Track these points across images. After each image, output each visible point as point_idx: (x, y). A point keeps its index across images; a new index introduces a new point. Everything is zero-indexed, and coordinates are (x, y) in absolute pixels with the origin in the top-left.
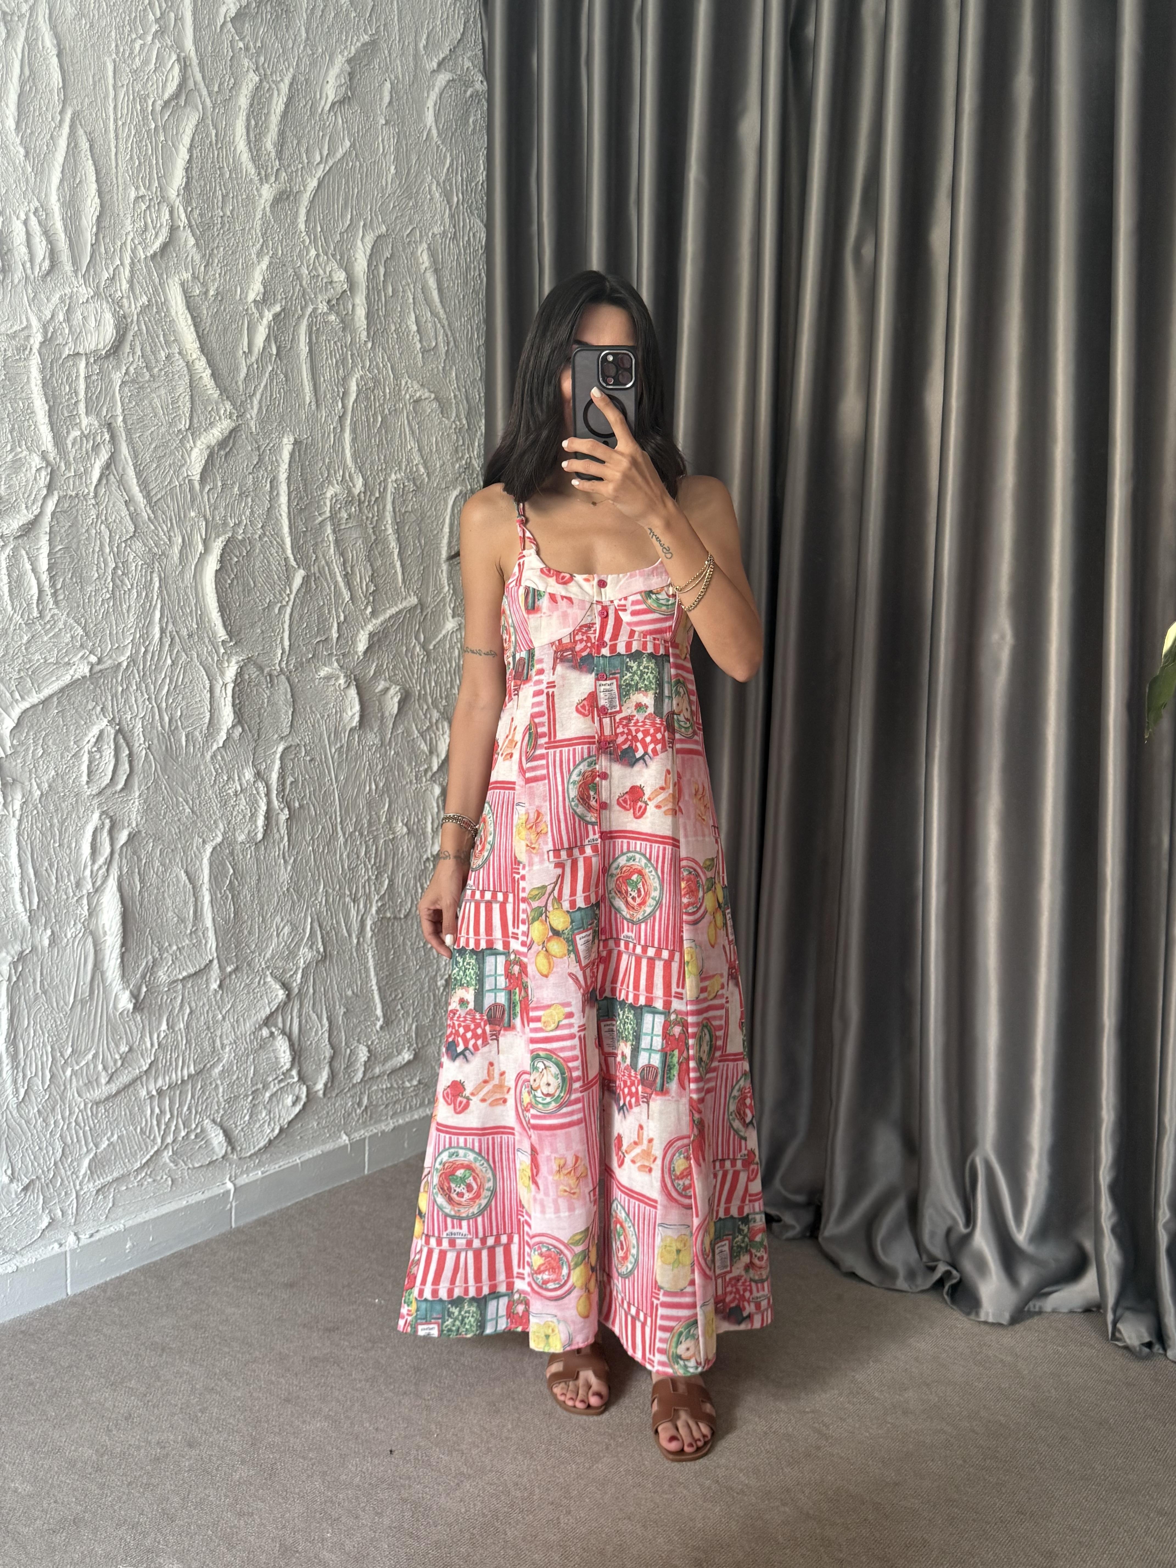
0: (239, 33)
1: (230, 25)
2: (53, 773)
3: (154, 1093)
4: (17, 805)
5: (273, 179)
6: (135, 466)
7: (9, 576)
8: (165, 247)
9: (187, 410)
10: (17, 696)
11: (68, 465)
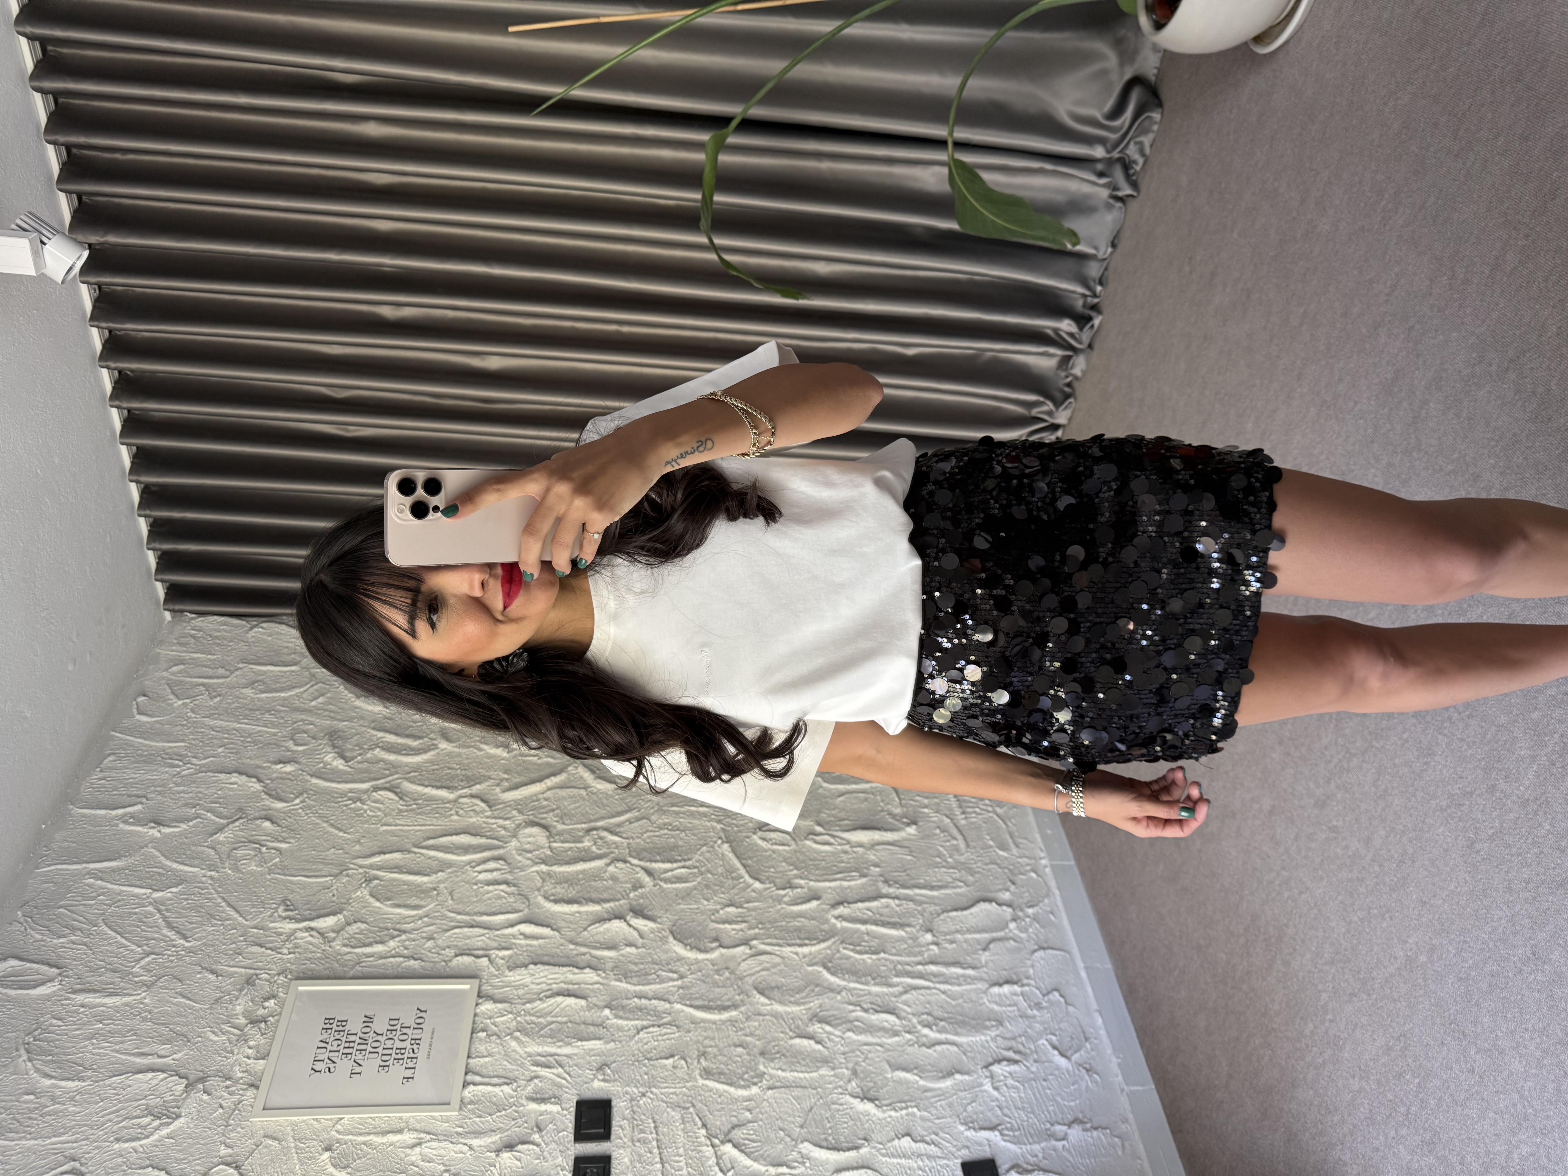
0: (352, 759)
1: (350, 764)
2: (784, 864)
3: (963, 816)
4: (802, 882)
5: (435, 742)
6: (609, 818)
7: (675, 883)
8: (484, 801)
9: (575, 791)
10: (742, 880)
11: (612, 853)
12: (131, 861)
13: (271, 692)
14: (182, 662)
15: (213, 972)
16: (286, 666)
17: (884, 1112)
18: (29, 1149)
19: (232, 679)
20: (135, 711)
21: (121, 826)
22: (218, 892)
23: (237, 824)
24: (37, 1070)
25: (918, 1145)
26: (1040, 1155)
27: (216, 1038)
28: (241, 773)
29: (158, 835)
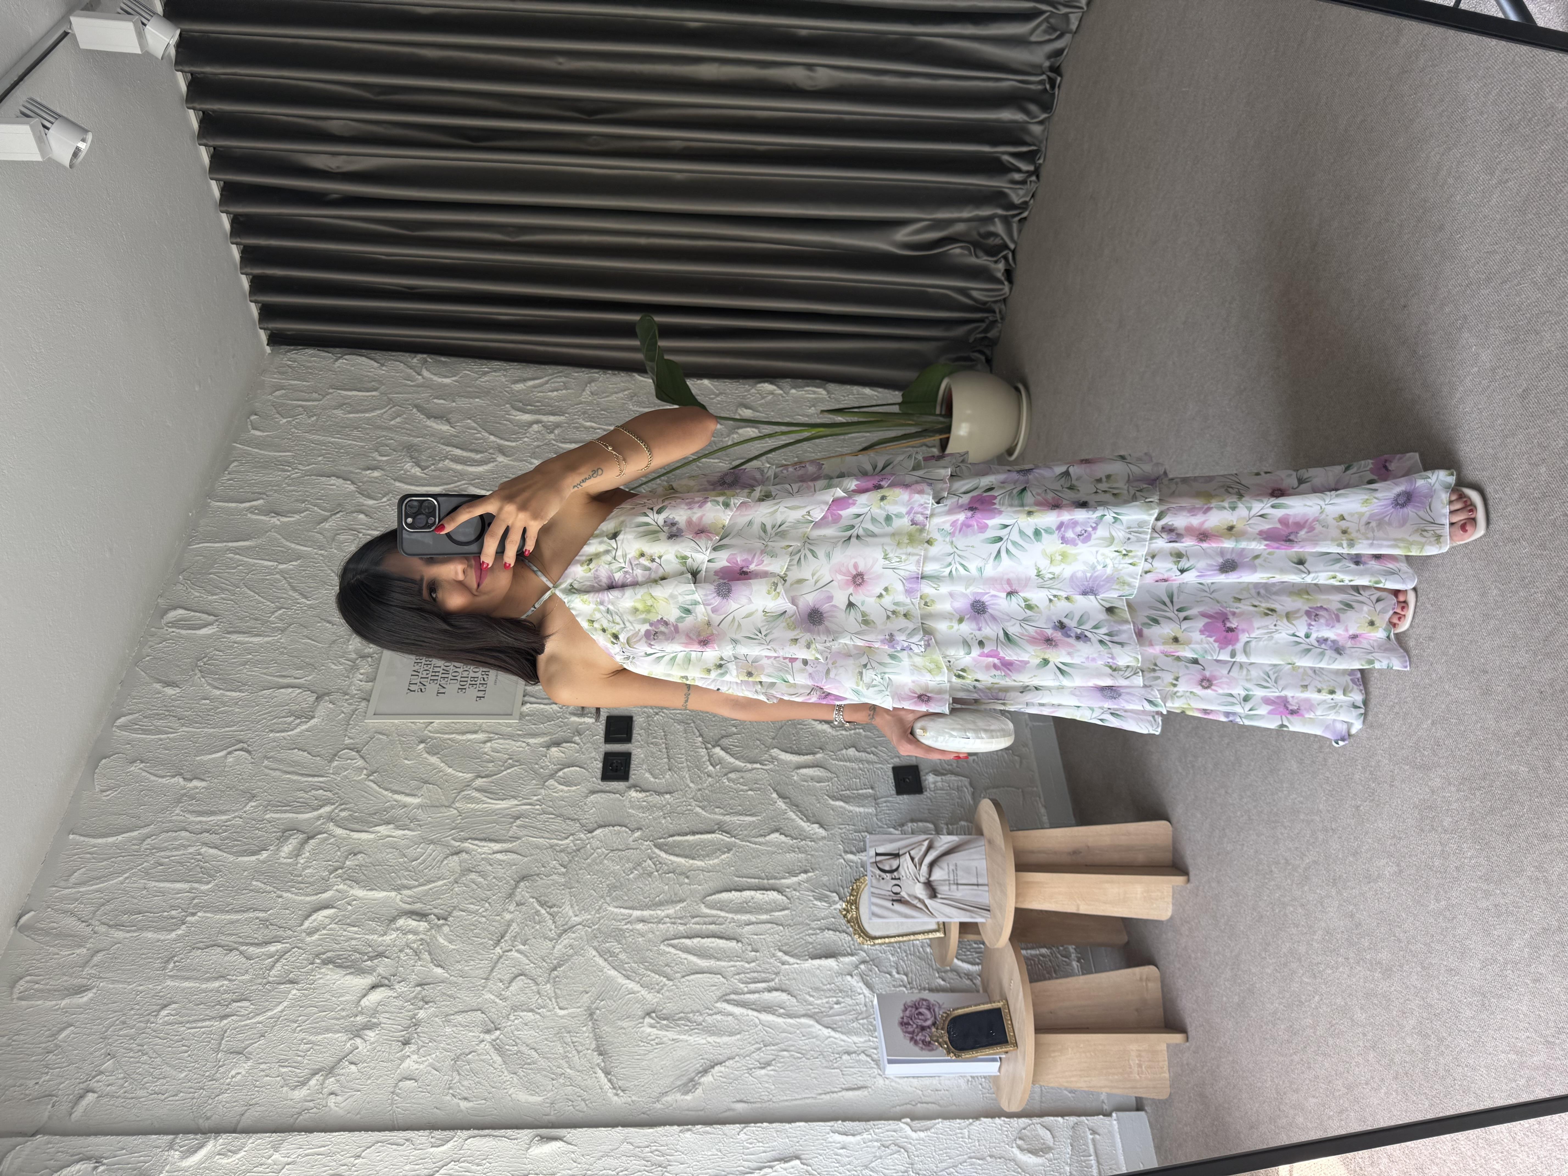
12: (260, 541)
13: (357, 413)
14: (282, 388)
15: (329, 622)
16: (368, 391)
17: (837, 731)
18: (210, 734)
19: (324, 402)
20: (250, 427)
21: (249, 515)
22: (328, 566)
23: (338, 515)
24: (209, 684)
25: (860, 754)
26: (955, 765)
27: (336, 667)
28: (338, 477)
29: (278, 523)
